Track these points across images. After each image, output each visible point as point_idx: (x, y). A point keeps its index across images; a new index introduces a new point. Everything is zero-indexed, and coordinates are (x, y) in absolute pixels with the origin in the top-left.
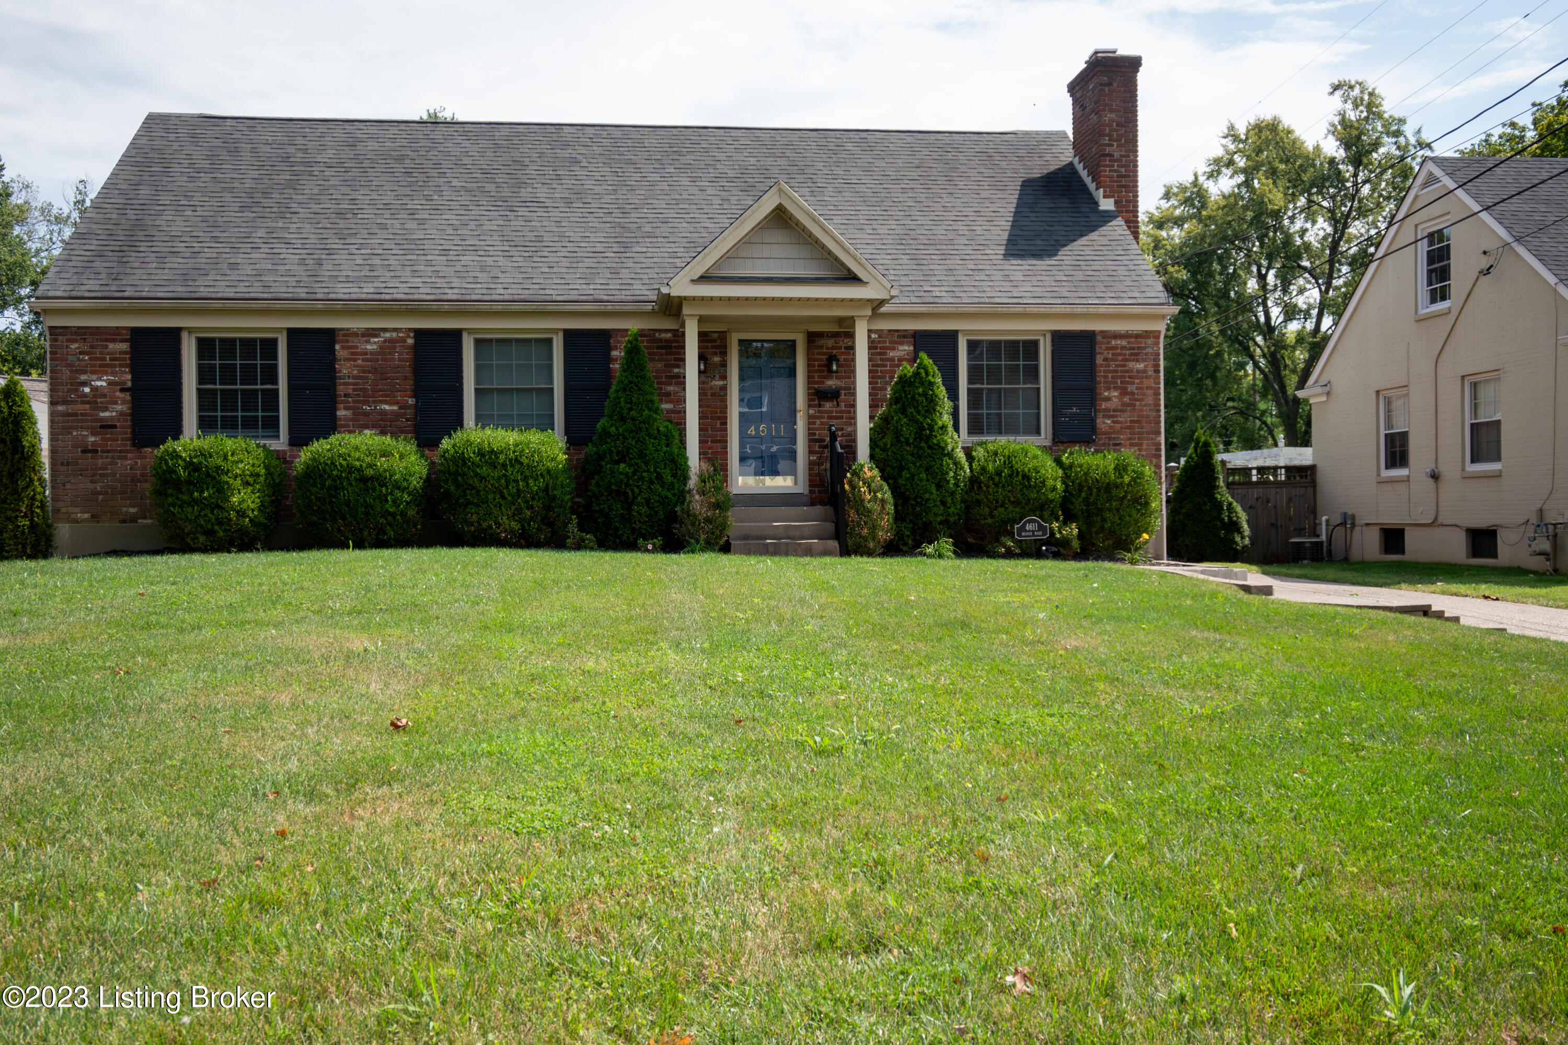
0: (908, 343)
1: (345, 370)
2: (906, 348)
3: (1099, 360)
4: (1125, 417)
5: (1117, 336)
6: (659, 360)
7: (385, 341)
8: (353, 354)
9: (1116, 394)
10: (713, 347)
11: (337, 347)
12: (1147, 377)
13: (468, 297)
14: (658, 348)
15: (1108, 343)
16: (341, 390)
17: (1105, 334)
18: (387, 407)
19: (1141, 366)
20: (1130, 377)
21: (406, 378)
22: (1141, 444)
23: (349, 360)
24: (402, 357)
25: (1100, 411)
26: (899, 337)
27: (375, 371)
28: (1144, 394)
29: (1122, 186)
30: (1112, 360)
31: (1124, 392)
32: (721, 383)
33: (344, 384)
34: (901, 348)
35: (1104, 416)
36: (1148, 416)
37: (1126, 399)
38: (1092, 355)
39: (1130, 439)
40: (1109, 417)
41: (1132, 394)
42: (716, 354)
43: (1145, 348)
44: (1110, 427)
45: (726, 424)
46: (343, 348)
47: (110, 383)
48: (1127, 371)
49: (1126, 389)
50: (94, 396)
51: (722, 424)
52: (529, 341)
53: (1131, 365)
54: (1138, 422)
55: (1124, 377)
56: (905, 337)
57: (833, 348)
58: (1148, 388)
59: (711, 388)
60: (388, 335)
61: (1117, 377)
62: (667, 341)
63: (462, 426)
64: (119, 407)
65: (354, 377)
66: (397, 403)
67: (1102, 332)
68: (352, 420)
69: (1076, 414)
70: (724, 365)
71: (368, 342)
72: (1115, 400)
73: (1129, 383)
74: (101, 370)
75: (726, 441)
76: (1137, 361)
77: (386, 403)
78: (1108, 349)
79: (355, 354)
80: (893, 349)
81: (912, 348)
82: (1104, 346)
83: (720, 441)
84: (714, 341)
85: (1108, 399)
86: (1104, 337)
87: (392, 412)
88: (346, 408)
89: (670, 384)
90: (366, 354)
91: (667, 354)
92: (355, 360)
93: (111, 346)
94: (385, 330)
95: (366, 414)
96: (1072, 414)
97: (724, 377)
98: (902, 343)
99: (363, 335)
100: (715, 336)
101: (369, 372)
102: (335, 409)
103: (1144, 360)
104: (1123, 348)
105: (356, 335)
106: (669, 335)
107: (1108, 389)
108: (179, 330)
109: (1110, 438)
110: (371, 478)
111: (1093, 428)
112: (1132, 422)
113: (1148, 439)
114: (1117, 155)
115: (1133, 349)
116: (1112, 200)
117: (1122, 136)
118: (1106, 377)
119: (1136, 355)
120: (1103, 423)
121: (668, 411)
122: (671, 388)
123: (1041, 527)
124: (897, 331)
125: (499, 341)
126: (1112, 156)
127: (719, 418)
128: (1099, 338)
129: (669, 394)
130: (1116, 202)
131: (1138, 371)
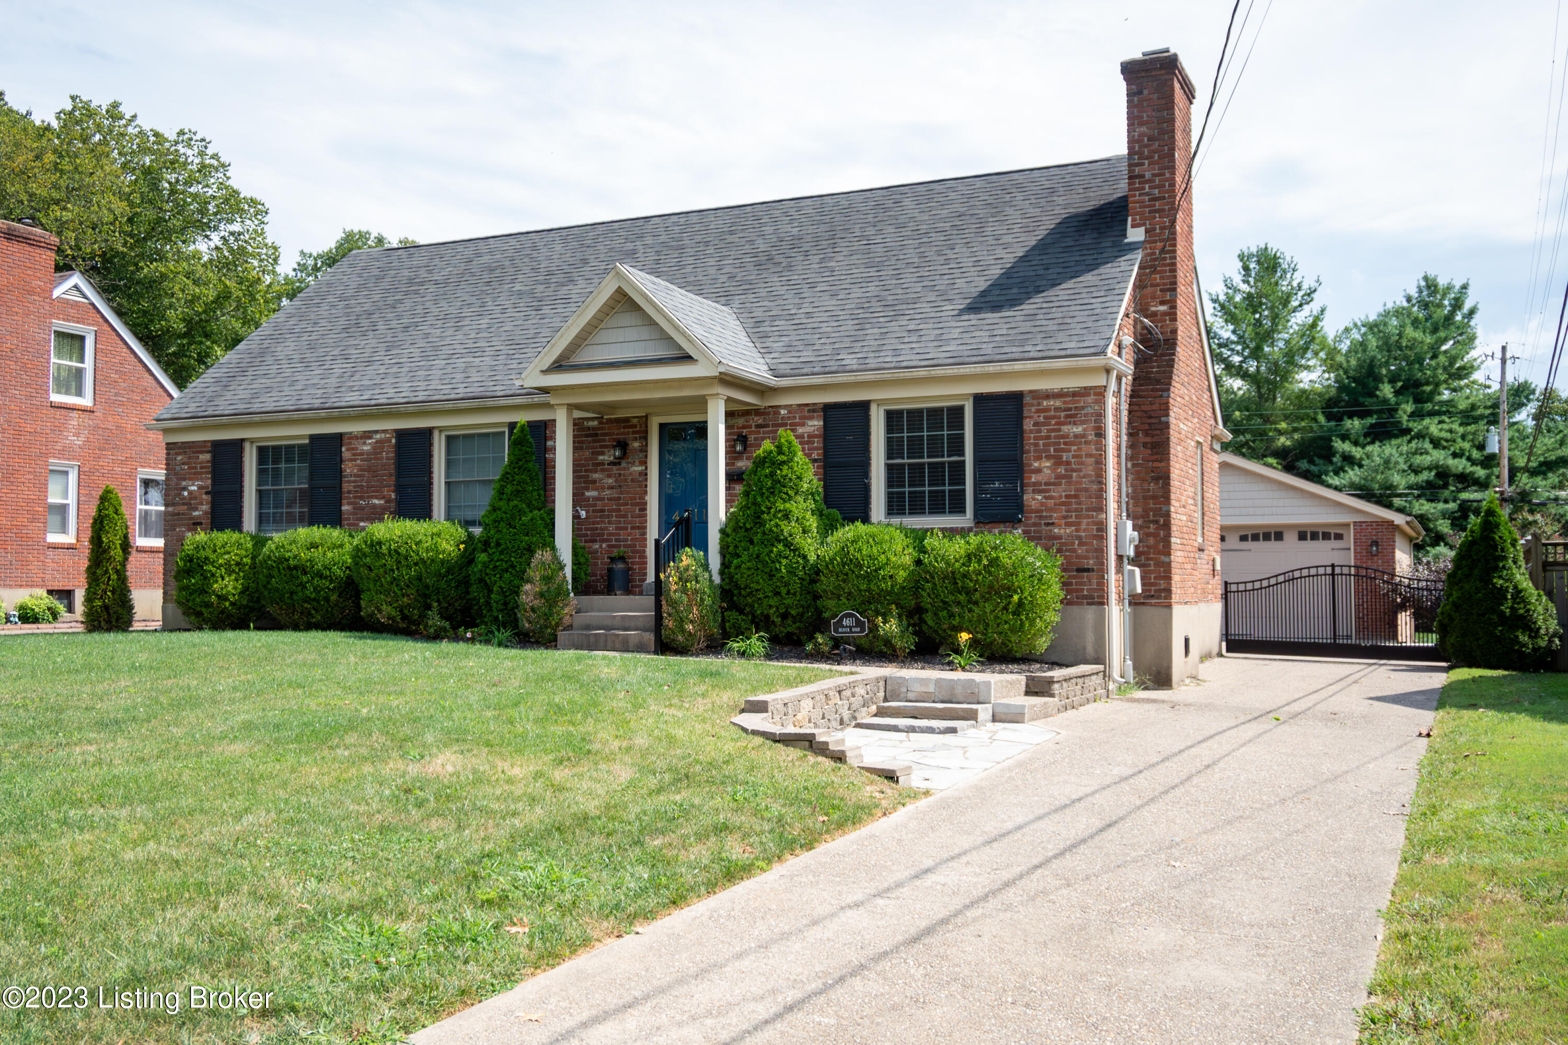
0: (818, 419)
1: (349, 469)
2: (816, 423)
3: (1028, 425)
4: (1058, 492)
5: (1048, 395)
6: (587, 448)
7: (377, 442)
8: (354, 455)
9: (1048, 464)
10: (634, 433)
11: (343, 449)
12: (1086, 443)
13: (435, 398)
14: (587, 436)
15: (1039, 404)
16: (346, 487)
17: (1038, 395)
18: (376, 501)
19: (1078, 430)
20: (1065, 443)
21: (391, 475)
22: (1079, 524)
23: (351, 460)
24: (388, 455)
25: (1029, 485)
26: (809, 411)
27: (369, 469)
28: (1082, 463)
29: (1156, 211)
30: (1044, 424)
31: (1058, 461)
32: (640, 468)
33: (349, 482)
34: (810, 423)
35: (1034, 491)
36: (1086, 490)
37: (1061, 470)
38: (1019, 418)
39: (1065, 517)
40: (1040, 492)
41: (1068, 463)
42: (636, 439)
43: (1083, 408)
44: (1042, 504)
45: (645, 509)
46: (348, 450)
47: (200, 488)
48: (1063, 437)
49: (1061, 457)
50: (191, 499)
51: (641, 510)
52: (471, 436)
53: (1065, 429)
54: (1076, 496)
55: (1059, 443)
56: (814, 411)
57: (744, 427)
58: (1089, 455)
59: (631, 474)
60: (378, 436)
61: (1049, 445)
62: (594, 428)
63: (430, 518)
64: (204, 507)
65: (356, 476)
66: (383, 498)
67: (1031, 392)
68: (353, 514)
69: (999, 489)
70: (644, 450)
71: (364, 443)
72: (1048, 471)
73: (1063, 450)
74: (195, 476)
75: (645, 528)
76: (1075, 423)
77: (376, 497)
78: (1038, 411)
79: (356, 454)
80: (803, 425)
81: (821, 423)
82: (1033, 409)
83: (638, 528)
84: (635, 426)
85: (1039, 471)
86: (1034, 398)
87: (381, 506)
88: (349, 504)
89: (596, 472)
90: (362, 454)
91: (594, 441)
92: (355, 460)
93: (201, 456)
94: (376, 432)
95: (362, 508)
96: (994, 489)
97: (644, 462)
98: (811, 418)
99: (362, 438)
100: (635, 421)
101: (364, 470)
102: (341, 505)
103: (1083, 423)
104: (1057, 409)
105: (357, 438)
106: (596, 423)
107: (1039, 458)
108: (243, 440)
109: (1041, 517)
110: (296, 568)
111: (1020, 506)
112: (1067, 497)
113: (1088, 517)
114: (1148, 175)
115: (1070, 409)
116: (1142, 229)
117: (1155, 152)
118: (1036, 445)
119: (1072, 418)
120: (1032, 499)
121: (595, 499)
122: (596, 476)
123: (859, 623)
124: (807, 405)
125: (465, 436)
126: (1143, 176)
127: (637, 504)
128: (1027, 400)
129: (594, 482)
130: (1147, 231)
131: (1076, 436)
